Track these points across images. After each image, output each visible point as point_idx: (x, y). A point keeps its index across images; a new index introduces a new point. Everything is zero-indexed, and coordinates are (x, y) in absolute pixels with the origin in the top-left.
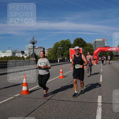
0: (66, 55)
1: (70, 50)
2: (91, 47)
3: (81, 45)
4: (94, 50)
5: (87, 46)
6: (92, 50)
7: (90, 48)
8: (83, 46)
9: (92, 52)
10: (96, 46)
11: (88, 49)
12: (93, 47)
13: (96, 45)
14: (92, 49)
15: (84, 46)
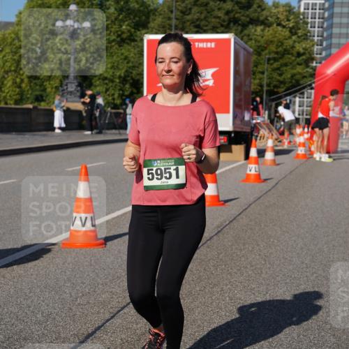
0: (112, 81)
1: (149, 41)
2: (293, 31)
3: (228, 13)
4: (313, 59)
5: (265, 23)
6: (299, 55)
7: (290, 42)
8: (236, 21)
9: (299, 69)
10: (336, 30)
11: (273, 48)
12: (306, 37)
13: (332, 16)
14: (299, 47)
15: (245, 26)
